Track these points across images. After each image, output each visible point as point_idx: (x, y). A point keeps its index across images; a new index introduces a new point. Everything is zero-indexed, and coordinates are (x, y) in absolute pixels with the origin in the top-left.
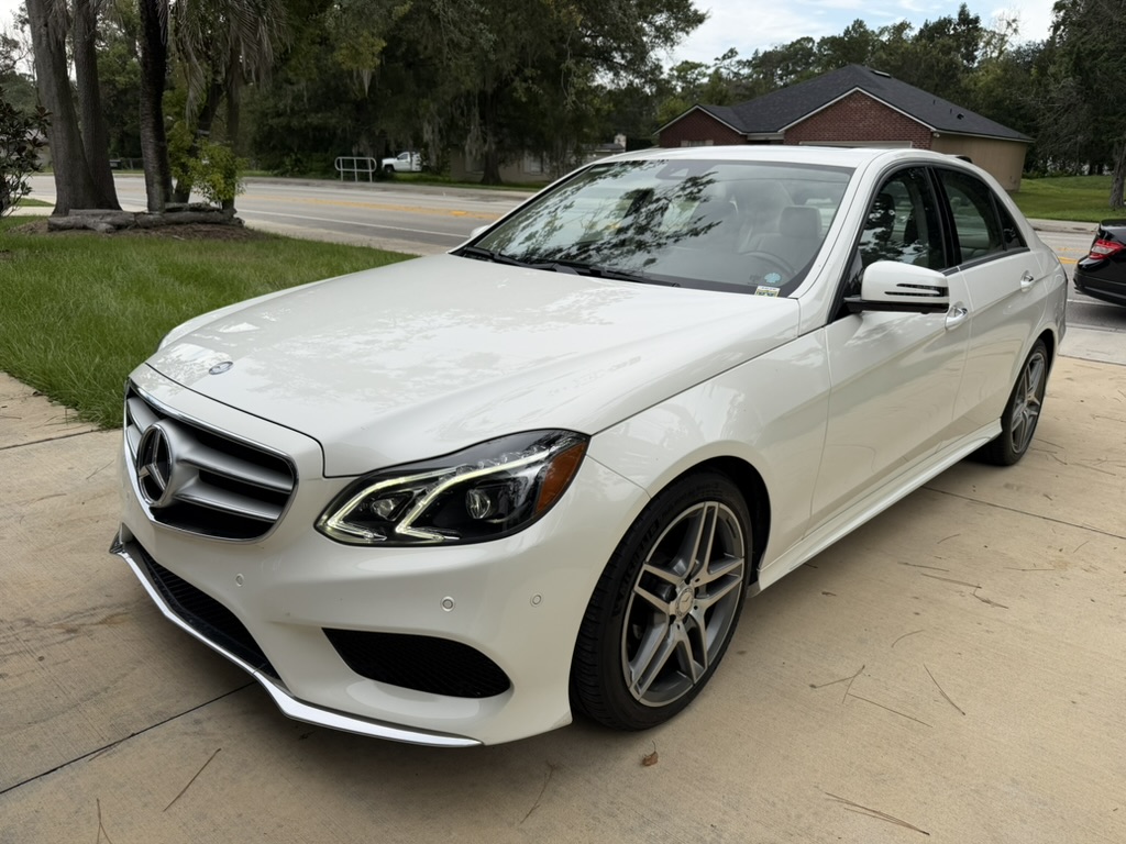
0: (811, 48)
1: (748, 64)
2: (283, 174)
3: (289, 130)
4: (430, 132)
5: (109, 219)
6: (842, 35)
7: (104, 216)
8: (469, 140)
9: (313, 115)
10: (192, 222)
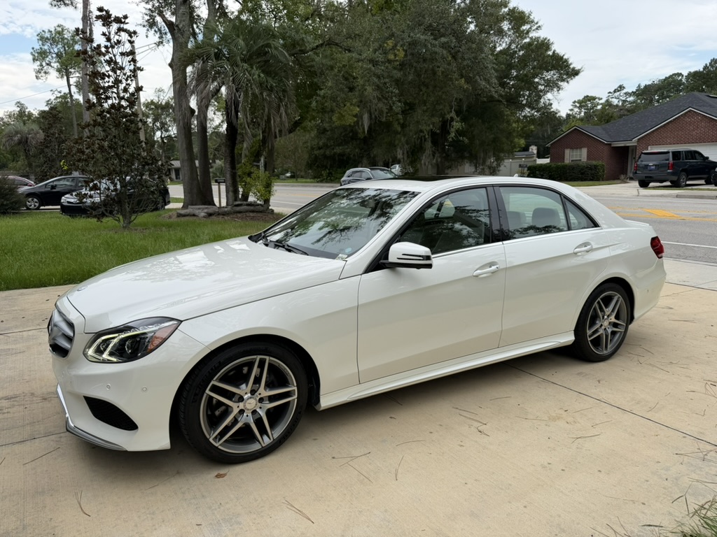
0: (681, 80)
1: (634, 93)
2: (321, 182)
3: (325, 156)
4: (401, 154)
5: (206, 211)
6: (702, 70)
7: (203, 209)
8: (424, 157)
9: (337, 148)
10: (247, 211)
